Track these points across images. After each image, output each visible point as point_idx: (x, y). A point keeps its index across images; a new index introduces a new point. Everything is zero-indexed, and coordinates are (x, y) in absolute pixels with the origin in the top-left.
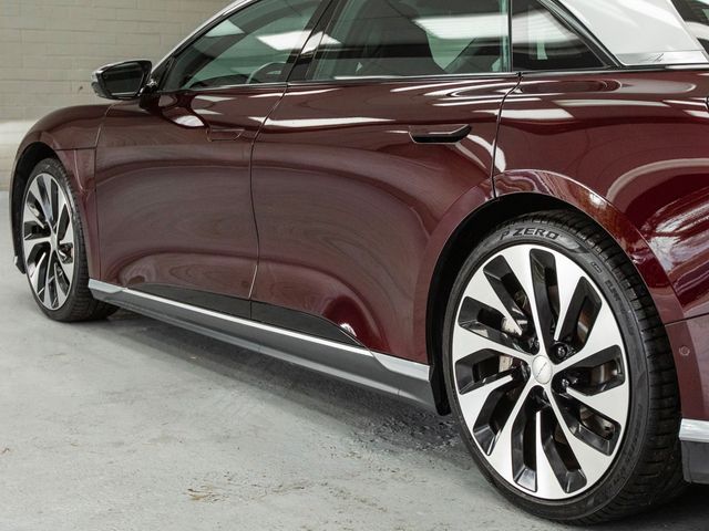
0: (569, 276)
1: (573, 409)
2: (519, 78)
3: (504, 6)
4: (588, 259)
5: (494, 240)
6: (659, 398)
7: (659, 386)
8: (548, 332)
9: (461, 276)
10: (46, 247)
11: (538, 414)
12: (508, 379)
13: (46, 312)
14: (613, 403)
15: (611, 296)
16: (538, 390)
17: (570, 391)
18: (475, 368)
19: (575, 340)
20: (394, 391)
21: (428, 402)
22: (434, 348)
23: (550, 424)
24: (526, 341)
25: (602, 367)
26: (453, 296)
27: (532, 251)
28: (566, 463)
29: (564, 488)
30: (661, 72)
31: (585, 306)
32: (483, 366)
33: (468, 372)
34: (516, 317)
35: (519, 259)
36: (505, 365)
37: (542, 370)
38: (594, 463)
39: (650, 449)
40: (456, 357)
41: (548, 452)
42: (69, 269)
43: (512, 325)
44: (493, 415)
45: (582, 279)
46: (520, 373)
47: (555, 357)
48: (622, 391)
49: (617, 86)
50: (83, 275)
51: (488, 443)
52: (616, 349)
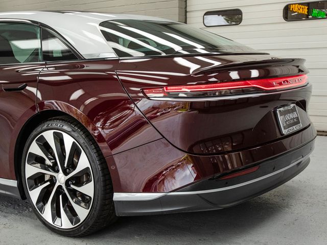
0: (68, 141)
1: (74, 193)
2: (46, 64)
3: (39, 36)
4: (76, 135)
5: (39, 129)
6: (105, 186)
7: (105, 181)
8: (62, 164)
9: (27, 144)
11: (61, 196)
12: (48, 183)
14: (88, 189)
15: (85, 148)
16: (60, 187)
17: (72, 186)
18: (35, 180)
19: (73, 165)
21: (17, 195)
22: (18, 174)
23: (65, 199)
24: (54, 168)
25: (84, 176)
26: (24, 152)
27: (54, 132)
28: (72, 214)
29: (72, 224)
30: (103, 61)
31: (76, 152)
32: (38, 179)
33: (33, 182)
34: (50, 159)
35: (49, 136)
36: (47, 178)
37: (61, 178)
38: (82, 213)
39: (103, 206)
40: (27, 177)
41: (65, 210)
43: (48, 162)
44: (43, 198)
45: (74, 142)
46: (53, 180)
47: (66, 174)
48: (91, 184)
49: (84, 67)
51: (42, 209)
52: (88, 168)
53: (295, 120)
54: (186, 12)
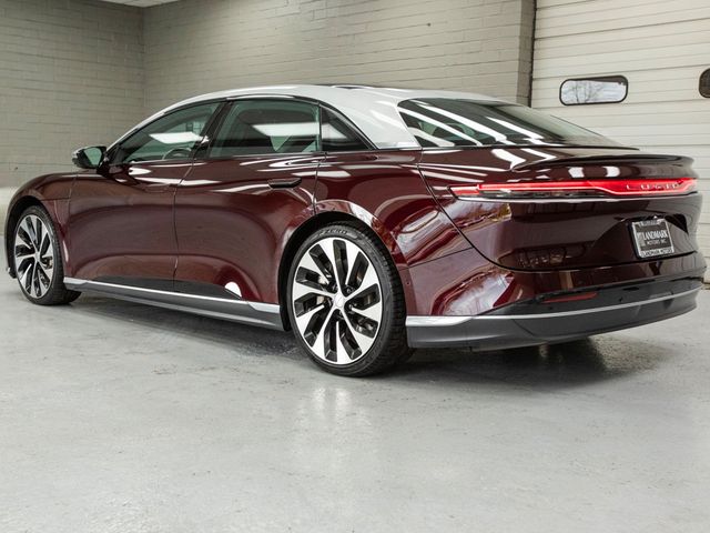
0: (352, 251)
1: (355, 319)
2: (327, 155)
3: (317, 118)
4: (362, 243)
5: (315, 237)
6: (396, 307)
7: (396, 302)
8: (343, 280)
9: (298, 256)
10: (32, 260)
11: (337, 324)
12: (322, 307)
13: (33, 301)
14: (374, 312)
15: (374, 260)
16: (337, 311)
17: (353, 309)
18: (304, 304)
19: (355, 284)
20: (259, 321)
21: (278, 325)
22: (283, 296)
23: (344, 327)
24: (330, 287)
25: (369, 296)
26: (293, 267)
27: (335, 241)
28: (352, 345)
29: (351, 357)
30: (398, 152)
31: (361, 267)
32: (309, 302)
33: (301, 304)
34: (325, 274)
35: (327, 246)
36: (320, 300)
37: (339, 301)
38: (365, 343)
39: (393, 333)
40: (294, 299)
41: (342, 340)
42: (50, 273)
43: (323, 280)
44: (314, 327)
45: (359, 253)
46: (328, 303)
47: (346, 294)
48: (379, 306)
49: (376, 158)
50: (60, 275)
51: (312, 341)
52: (376, 285)
53: (663, 241)
54: (531, 79)
